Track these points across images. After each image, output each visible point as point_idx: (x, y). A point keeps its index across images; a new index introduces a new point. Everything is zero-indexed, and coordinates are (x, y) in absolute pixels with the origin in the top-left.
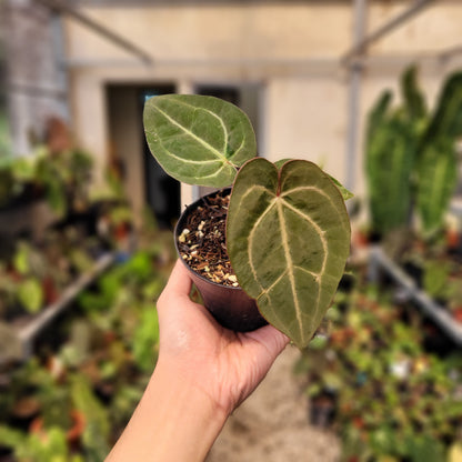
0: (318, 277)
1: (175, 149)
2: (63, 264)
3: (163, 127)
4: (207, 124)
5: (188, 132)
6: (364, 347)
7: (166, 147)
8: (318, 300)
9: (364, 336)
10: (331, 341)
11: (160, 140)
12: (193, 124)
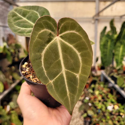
0: (78, 76)
1: (18, 24)
2: (11, 77)
3: (15, 17)
4: (32, 15)
5: (25, 19)
6: (100, 101)
7: (15, 24)
8: (78, 87)
9: (100, 98)
10: (90, 99)
11: (13, 22)
12: (27, 16)
